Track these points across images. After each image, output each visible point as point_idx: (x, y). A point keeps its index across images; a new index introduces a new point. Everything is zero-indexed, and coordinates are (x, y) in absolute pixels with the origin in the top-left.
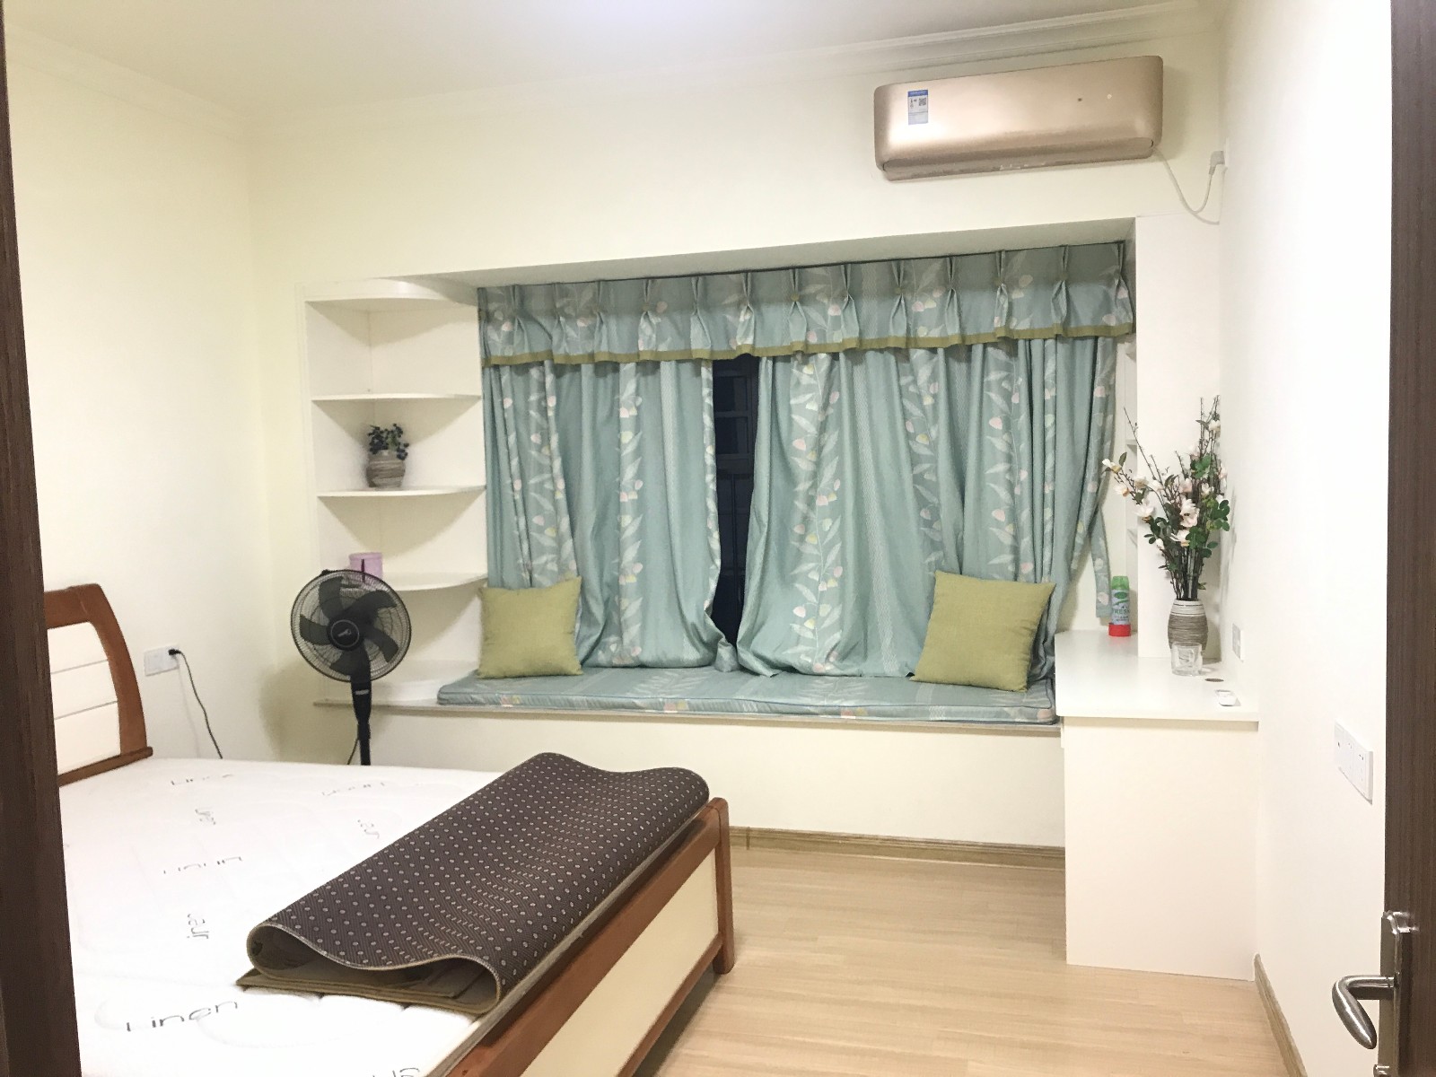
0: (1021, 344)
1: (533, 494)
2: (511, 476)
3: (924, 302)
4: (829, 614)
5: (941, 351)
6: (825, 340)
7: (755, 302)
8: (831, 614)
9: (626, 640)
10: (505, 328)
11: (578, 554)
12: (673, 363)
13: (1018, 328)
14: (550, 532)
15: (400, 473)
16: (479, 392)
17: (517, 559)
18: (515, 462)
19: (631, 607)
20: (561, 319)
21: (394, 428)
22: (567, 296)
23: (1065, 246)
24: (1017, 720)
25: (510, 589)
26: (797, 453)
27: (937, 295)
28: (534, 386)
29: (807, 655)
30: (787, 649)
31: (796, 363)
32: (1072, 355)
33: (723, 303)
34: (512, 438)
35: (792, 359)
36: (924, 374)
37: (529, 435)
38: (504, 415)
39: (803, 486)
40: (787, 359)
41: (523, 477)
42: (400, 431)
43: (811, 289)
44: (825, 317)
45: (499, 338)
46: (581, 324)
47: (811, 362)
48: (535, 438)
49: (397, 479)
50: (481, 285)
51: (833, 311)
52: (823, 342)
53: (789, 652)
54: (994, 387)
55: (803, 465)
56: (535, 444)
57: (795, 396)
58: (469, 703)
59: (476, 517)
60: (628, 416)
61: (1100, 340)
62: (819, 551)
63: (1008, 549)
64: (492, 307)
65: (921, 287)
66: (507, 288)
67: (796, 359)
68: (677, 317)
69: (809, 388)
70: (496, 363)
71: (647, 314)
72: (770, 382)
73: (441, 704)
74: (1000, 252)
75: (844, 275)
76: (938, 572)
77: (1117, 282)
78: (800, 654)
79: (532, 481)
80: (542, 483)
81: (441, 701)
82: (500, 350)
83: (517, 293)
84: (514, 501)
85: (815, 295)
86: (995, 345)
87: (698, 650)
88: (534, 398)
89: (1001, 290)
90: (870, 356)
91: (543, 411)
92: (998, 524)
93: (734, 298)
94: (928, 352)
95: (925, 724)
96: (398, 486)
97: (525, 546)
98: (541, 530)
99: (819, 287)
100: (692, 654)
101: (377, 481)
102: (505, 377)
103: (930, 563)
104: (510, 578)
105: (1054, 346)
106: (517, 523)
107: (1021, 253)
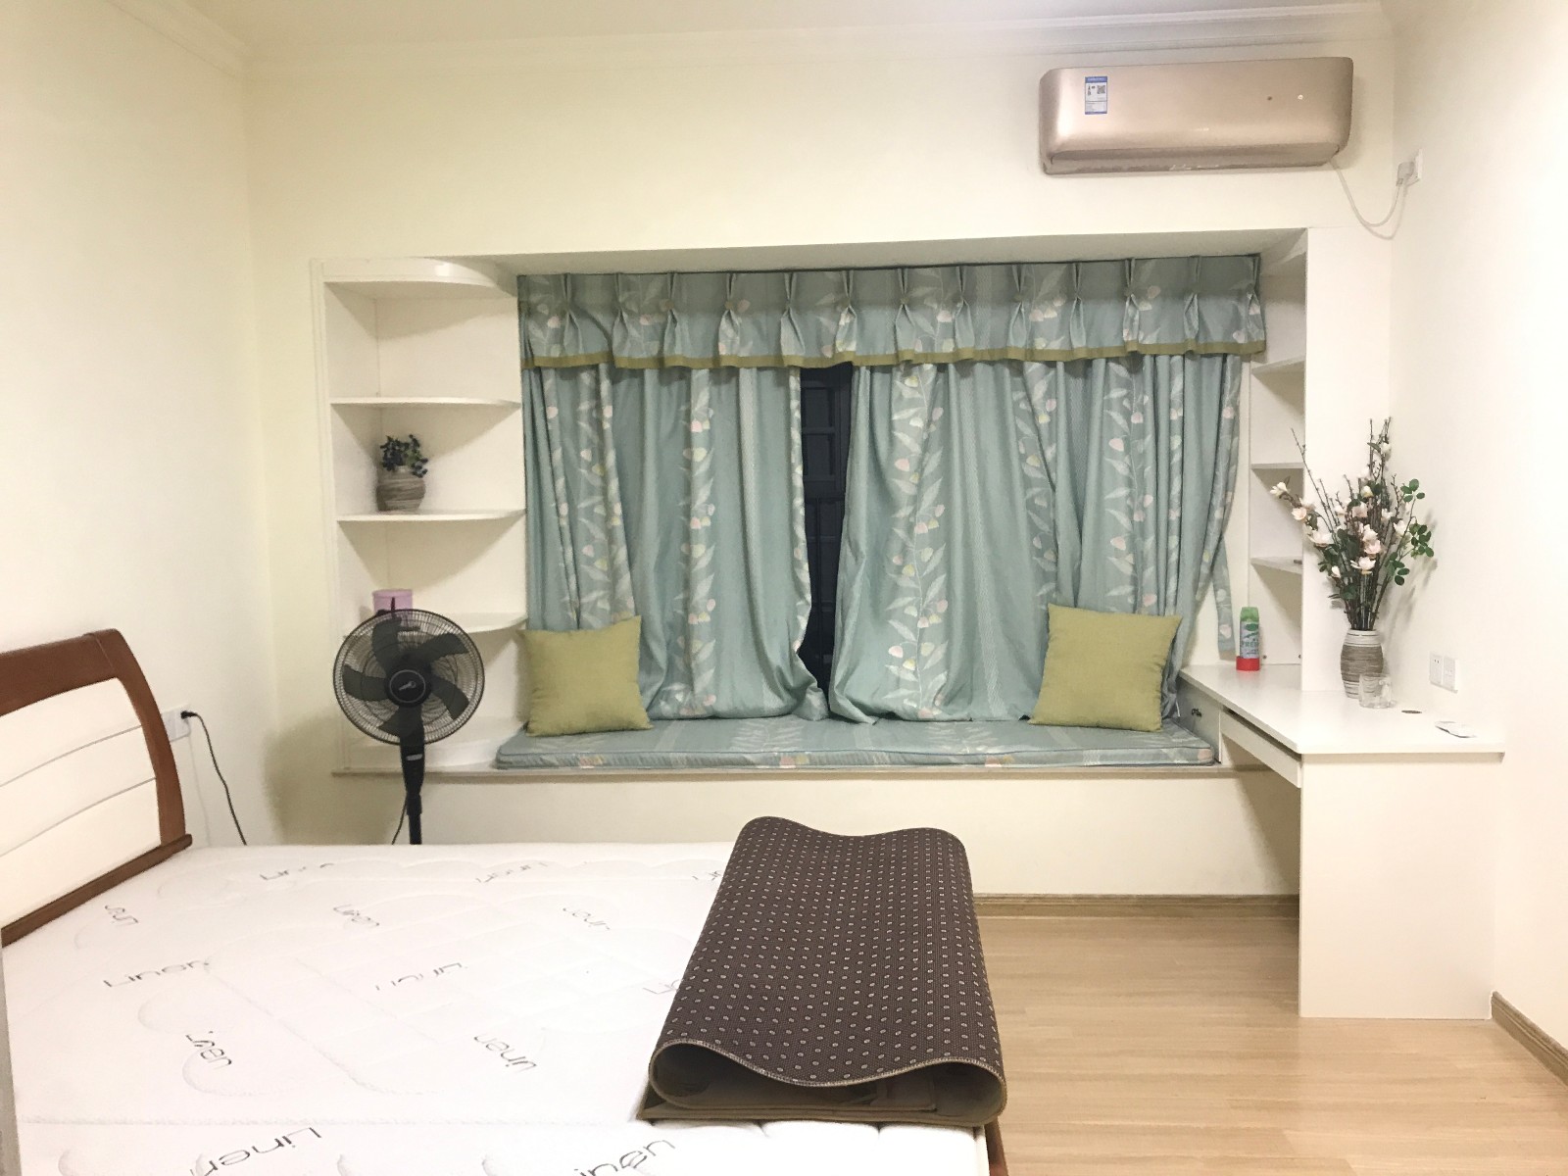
0: (1148, 360)
1: (583, 520)
2: (556, 500)
3: (1044, 312)
4: (932, 653)
5: (1060, 366)
6: (932, 350)
7: (855, 304)
8: (933, 652)
9: (699, 687)
10: (553, 323)
11: (638, 591)
12: (755, 370)
13: (1147, 342)
14: (601, 564)
15: (418, 494)
16: (518, 398)
17: (564, 596)
18: (561, 483)
19: (704, 650)
20: (625, 315)
21: (409, 440)
22: (629, 290)
23: (1197, 256)
24: (1176, 762)
25: (553, 630)
26: (900, 474)
27: (1058, 304)
28: (585, 393)
29: (911, 699)
30: (887, 694)
31: (899, 374)
32: (1198, 374)
33: (818, 304)
34: (558, 454)
35: (894, 369)
36: (1039, 390)
37: (578, 450)
38: (547, 426)
39: (904, 512)
40: (887, 369)
41: (570, 501)
42: (416, 443)
43: (919, 292)
44: (934, 323)
45: (545, 335)
46: (644, 322)
47: (915, 373)
48: (585, 454)
49: (414, 502)
50: (522, 272)
51: (943, 317)
52: (930, 351)
53: (889, 696)
54: (1116, 406)
55: (904, 487)
56: (586, 461)
57: (898, 411)
58: (538, 766)
59: (513, 546)
60: (700, 431)
61: (1229, 359)
62: (917, 583)
63: (1129, 580)
64: (534, 298)
65: (1041, 294)
66: (556, 277)
67: (899, 370)
68: (762, 318)
69: (912, 403)
70: (541, 365)
71: (729, 313)
72: (868, 394)
73: (498, 768)
74: (1130, 260)
75: (959, 278)
76: (1051, 607)
77: (1250, 297)
78: (904, 697)
79: (583, 505)
80: (593, 506)
81: (499, 763)
82: (546, 349)
83: (569, 283)
84: (560, 528)
85: (923, 298)
86: (1117, 360)
87: (780, 696)
88: (585, 406)
89: (1131, 300)
90: (979, 367)
91: (597, 424)
92: (1118, 553)
93: (830, 298)
94: (1044, 366)
95: (1080, 770)
96: (415, 510)
97: (573, 579)
98: (590, 562)
99: (928, 290)
100: (772, 702)
101: (390, 503)
102: (550, 383)
103: (1041, 596)
104: (554, 617)
105: (1181, 364)
106: (564, 553)
107: (1153, 261)
